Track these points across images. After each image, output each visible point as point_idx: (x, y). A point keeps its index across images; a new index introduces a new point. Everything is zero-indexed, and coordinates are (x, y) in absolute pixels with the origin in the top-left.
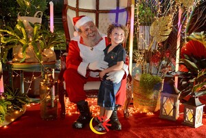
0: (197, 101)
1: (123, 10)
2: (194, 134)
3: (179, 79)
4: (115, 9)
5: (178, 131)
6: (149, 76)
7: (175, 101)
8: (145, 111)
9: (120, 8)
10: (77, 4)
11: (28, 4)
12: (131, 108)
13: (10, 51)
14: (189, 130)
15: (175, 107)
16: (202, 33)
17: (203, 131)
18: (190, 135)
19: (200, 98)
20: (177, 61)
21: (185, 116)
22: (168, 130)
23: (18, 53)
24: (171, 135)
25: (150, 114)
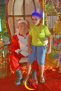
10: (13, 13)
25: (54, 70)
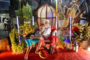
0: (77, 44)
1: (54, 18)
2: (76, 54)
3: (71, 37)
4: (52, 17)
5: (71, 53)
6: (62, 37)
7: (70, 44)
8: (62, 47)
11: (27, 18)
13: (22, 31)
14: (74, 53)
15: (70, 46)
16: (77, 23)
17: (78, 53)
18: (75, 55)
19: (77, 43)
20: (70, 32)
21: (73, 49)
22: (68, 53)
23: (25, 32)
24: (69, 55)
25: (63, 48)
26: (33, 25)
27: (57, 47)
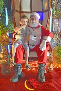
1: (46, 11)
4: (41, 10)
8: (60, 66)
9: (44, 10)
10: (20, 9)
12: (52, 65)
26: (7, 24)
27: (52, 67)
